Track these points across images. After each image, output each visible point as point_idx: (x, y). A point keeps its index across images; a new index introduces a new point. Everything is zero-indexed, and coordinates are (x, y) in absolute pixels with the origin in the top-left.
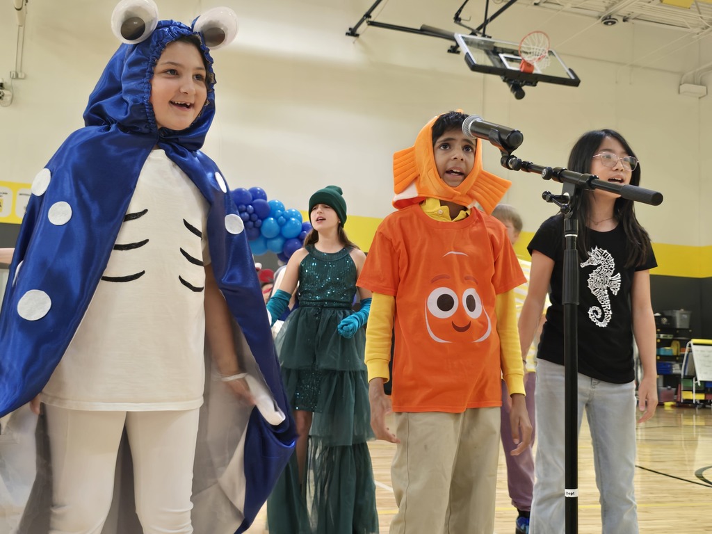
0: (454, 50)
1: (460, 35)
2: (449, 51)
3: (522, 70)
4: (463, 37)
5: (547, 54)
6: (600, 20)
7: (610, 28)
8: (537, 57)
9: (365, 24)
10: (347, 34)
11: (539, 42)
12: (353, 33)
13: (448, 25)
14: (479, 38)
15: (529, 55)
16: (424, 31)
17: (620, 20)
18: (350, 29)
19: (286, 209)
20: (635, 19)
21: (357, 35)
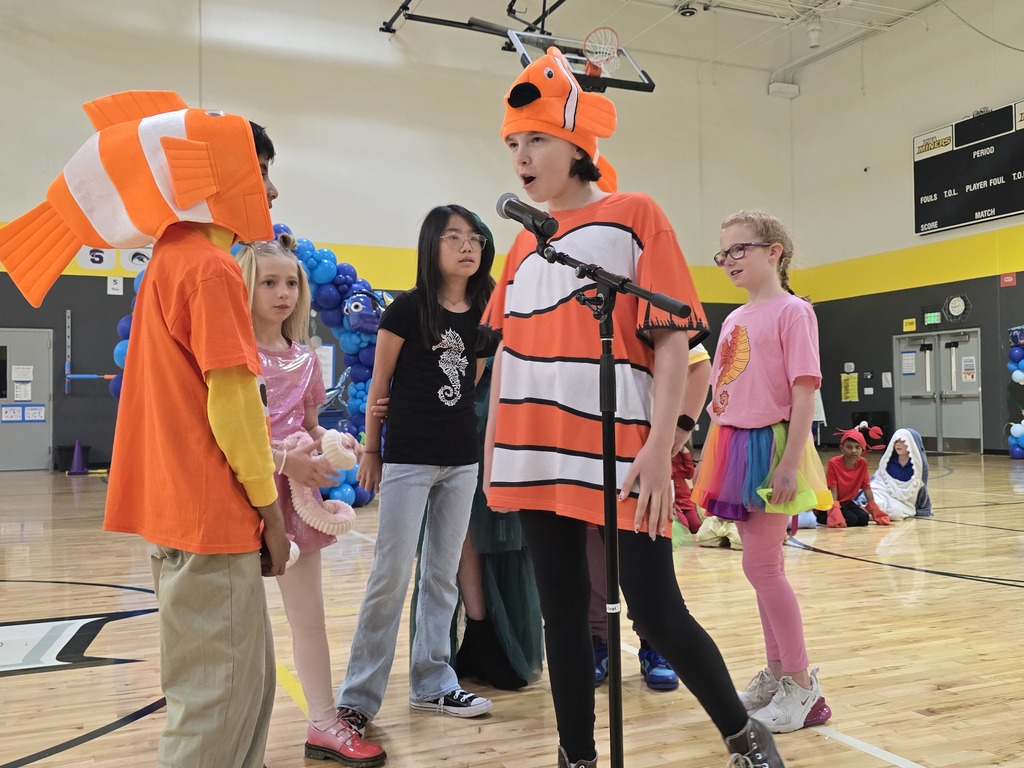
0: (509, 47)
1: (514, 32)
2: (504, 49)
3: (588, 74)
4: (518, 35)
5: (616, 55)
6: (677, 10)
7: (688, 19)
8: (605, 58)
9: (402, 16)
10: (381, 29)
11: (606, 40)
12: (388, 28)
13: (500, 19)
14: (536, 34)
15: (596, 55)
16: (472, 25)
17: (700, 9)
18: (385, 23)
19: (316, 249)
20: (718, 6)
21: (394, 31)
